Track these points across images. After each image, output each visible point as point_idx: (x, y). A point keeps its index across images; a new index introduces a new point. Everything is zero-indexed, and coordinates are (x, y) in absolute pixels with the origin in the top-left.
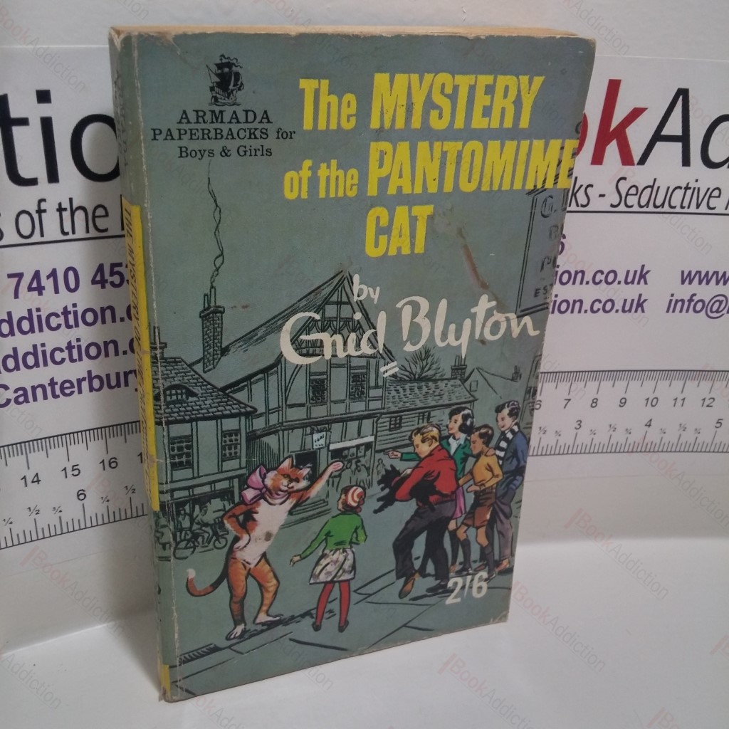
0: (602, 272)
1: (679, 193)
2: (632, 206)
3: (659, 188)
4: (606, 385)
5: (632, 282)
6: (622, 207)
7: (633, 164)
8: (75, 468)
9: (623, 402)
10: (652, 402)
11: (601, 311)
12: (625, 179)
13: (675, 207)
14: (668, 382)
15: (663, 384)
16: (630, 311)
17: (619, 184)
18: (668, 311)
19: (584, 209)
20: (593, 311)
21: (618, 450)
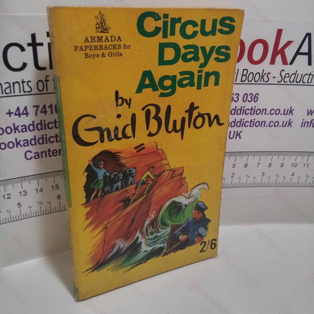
0: (274, 110)
1: (307, 77)
2: (287, 82)
3: (298, 74)
4: (275, 157)
5: (287, 114)
6: (283, 83)
7: (287, 64)
8: (57, 186)
9: (282, 165)
10: (295, 165)
11: (273, 126)
12: (284, 70)
13: (305, 83)
14: (301, 157)
15: (299, 158)
16: (285, 126)
17: (282, 73)
18: (301, 127)
19: (267, 83)
20: (270, 126)
21: (280, 186)
